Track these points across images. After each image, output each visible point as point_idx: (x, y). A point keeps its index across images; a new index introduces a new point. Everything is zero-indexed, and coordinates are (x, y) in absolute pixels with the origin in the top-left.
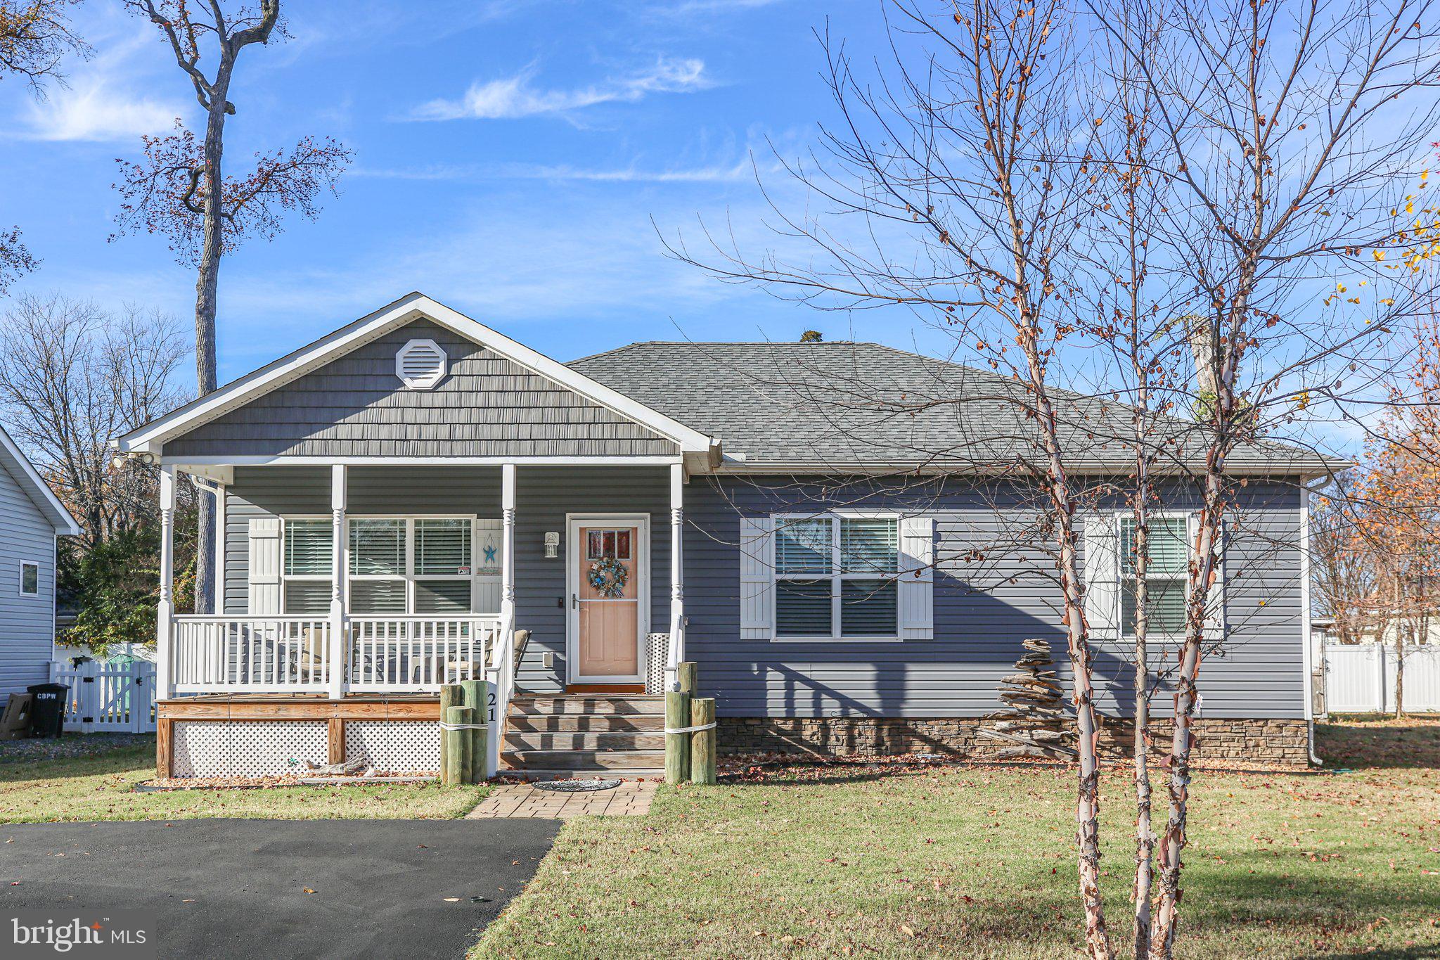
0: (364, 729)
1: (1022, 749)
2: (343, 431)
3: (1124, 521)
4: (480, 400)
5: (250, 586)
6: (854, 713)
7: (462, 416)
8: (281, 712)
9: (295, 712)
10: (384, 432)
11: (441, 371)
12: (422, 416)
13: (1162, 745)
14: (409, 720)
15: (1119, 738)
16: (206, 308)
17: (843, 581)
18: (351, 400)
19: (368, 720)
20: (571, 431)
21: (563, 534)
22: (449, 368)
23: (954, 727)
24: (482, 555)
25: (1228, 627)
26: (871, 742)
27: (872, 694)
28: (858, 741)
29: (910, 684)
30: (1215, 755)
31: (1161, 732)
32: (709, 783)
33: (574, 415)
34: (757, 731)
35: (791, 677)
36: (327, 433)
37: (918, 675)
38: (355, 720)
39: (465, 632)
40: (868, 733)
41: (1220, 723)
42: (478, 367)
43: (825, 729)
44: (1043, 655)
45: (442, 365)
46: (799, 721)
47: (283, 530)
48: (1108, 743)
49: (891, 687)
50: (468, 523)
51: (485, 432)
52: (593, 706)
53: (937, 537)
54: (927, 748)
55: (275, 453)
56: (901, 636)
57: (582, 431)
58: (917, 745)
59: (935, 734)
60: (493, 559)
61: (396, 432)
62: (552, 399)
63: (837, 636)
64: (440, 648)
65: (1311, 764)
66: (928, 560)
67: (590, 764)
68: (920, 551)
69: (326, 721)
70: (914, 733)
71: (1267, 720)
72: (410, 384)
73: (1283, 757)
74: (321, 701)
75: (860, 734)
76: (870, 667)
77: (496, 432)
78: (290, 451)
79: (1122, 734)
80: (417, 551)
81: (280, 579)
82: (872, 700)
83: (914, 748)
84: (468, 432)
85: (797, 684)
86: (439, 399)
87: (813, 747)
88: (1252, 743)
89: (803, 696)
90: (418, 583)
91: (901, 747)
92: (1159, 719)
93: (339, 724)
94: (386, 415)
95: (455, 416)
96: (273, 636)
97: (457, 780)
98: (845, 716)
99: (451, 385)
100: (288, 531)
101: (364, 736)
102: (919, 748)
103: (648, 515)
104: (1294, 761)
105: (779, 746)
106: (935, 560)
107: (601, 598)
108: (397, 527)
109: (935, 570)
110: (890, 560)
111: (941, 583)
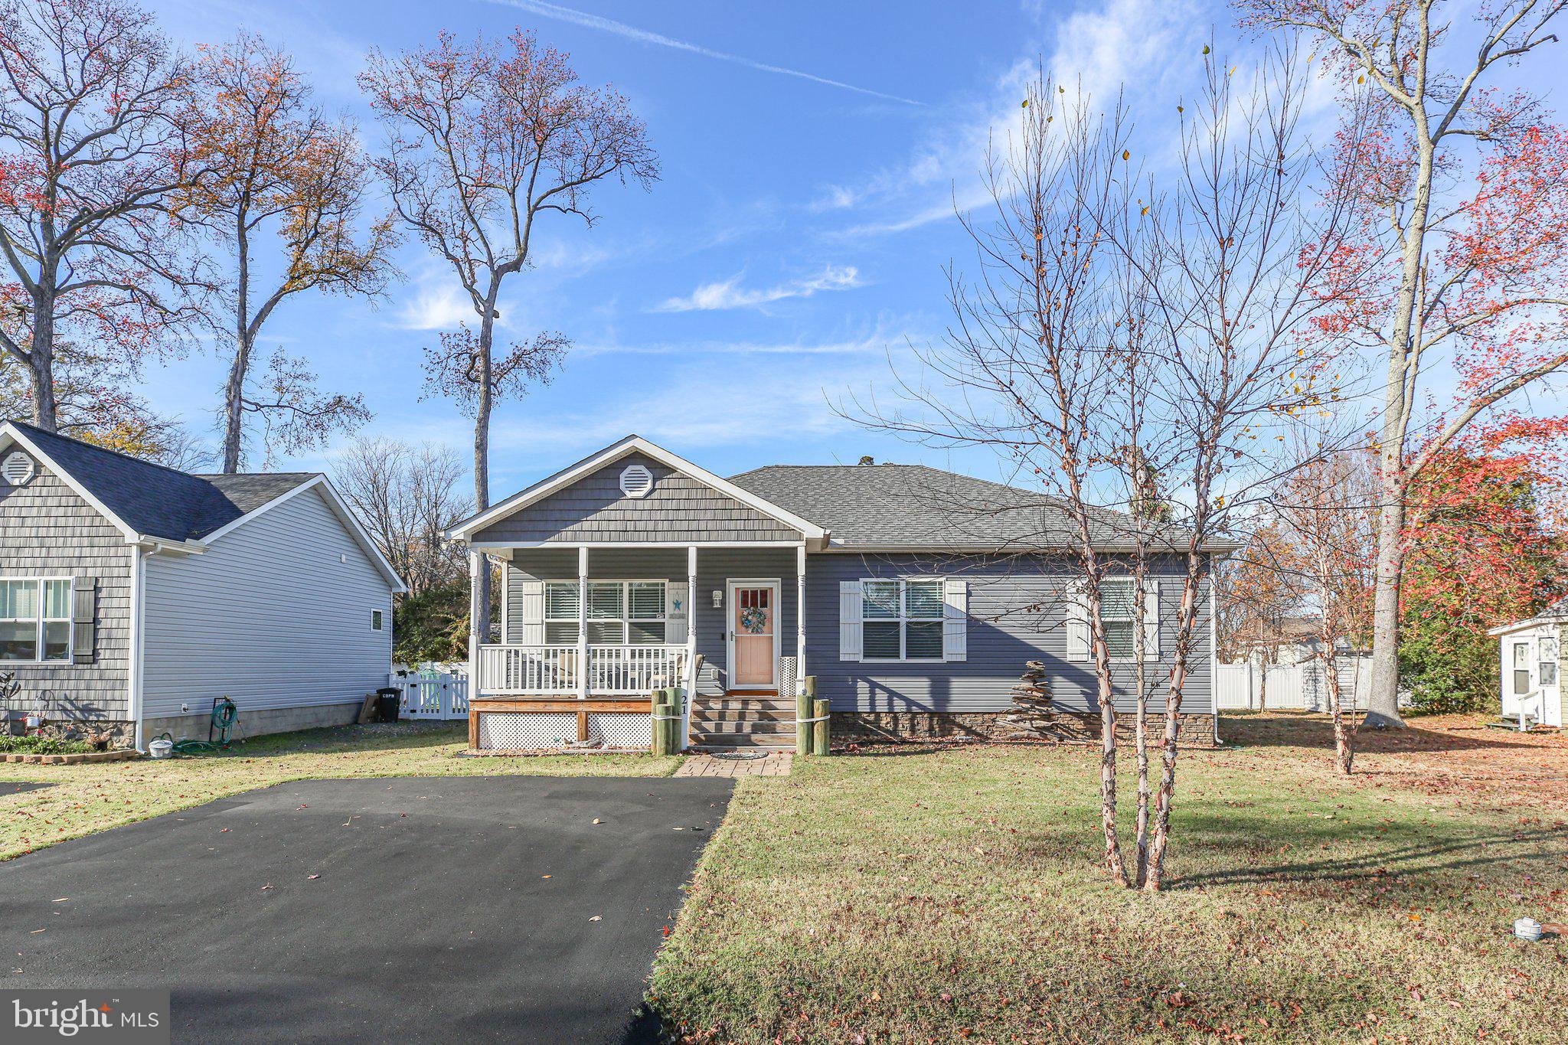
0: (600, 719)
1: (1026, 733)
2: (586, 525)
4: (674, 505)
5: (523, 626)
6: (914, 709)
7: (662, 515)
9: (556, 707)
10: (612, 526)
11: (649, 486)
12: (636, 515)
14: (628, 713)
16: (482, 444)
17: (908, 623)
18: (591, 505)
19: (602, 713)
20: (732, 525)
21: (724, 592)
22: (654, 485)
23: (980, 719)
24: (672, 606)
25: (1161, 653)
26: (926, 728)
27: (928, 697)
28: (917, 727)
29: (953, 691)
32: (825, 755)
33: (735, 514)
34: (851, 721)
35: (873, 686)
36: (577, 527)
37: (957, 685)
38: (594, 713)
39: (663, 656)
40: (923, 724)
41: (1155, 716)
42: (673, 483)
43: (896, 719)
44: (1039, 671)
45: (650, 482)
46: (878, 714)
47: (544, 589)
48: (1081, 729)
49: (940, 692)
50: (663, 585)
51: (677, 526)
52: (748, 704)
53: (969, 594)
54: (962, 733)
55: (543, 539)
56: (946, 659)
57: (740, 525)
58: (956, 730)
59: (967, 723)
60: (682, 608)
61: (620, 526)
62: (720, 504)
63: (903, 659)
64: (648, 666)
65: (1216, 744)
66: (964, 610)
67: (747, 742)
68: (960, 603)
69: (576, 713)
70: (954, 722)
71: (1186, 714)
72: (629, 495)
73: (1197, 738)
74: (572, 700)
75: (919, 723)
76: (925, 679)
77: (684, 525)
78: (552, 539)
79: (1090, 724)
80: (630, 603)
81: (542, 621)
82: (927, 701)
83: (955, 732)
84: (666, 525)
85: (878, 691)
86: (647, 504)
87: (887, 731)
89: (881, 698)
90: (631, 623)
91: (946, 732)
93: (584, 715)
94: (613, 515)
95: (658, 515)
96: (536, 658)
97: (663, 752)
98: (909, 711)
99: (655, 495)
100: (548, 590)
101: (600, 723)
102: (958, 732)
103: (783, 579)
104: (1205, 741)
105: (864, 731)
106: (968, 608)
107: (749, 633)
108: (618, 588)
109: (968, 615)
110: (938, 609)
111: (972, 623)
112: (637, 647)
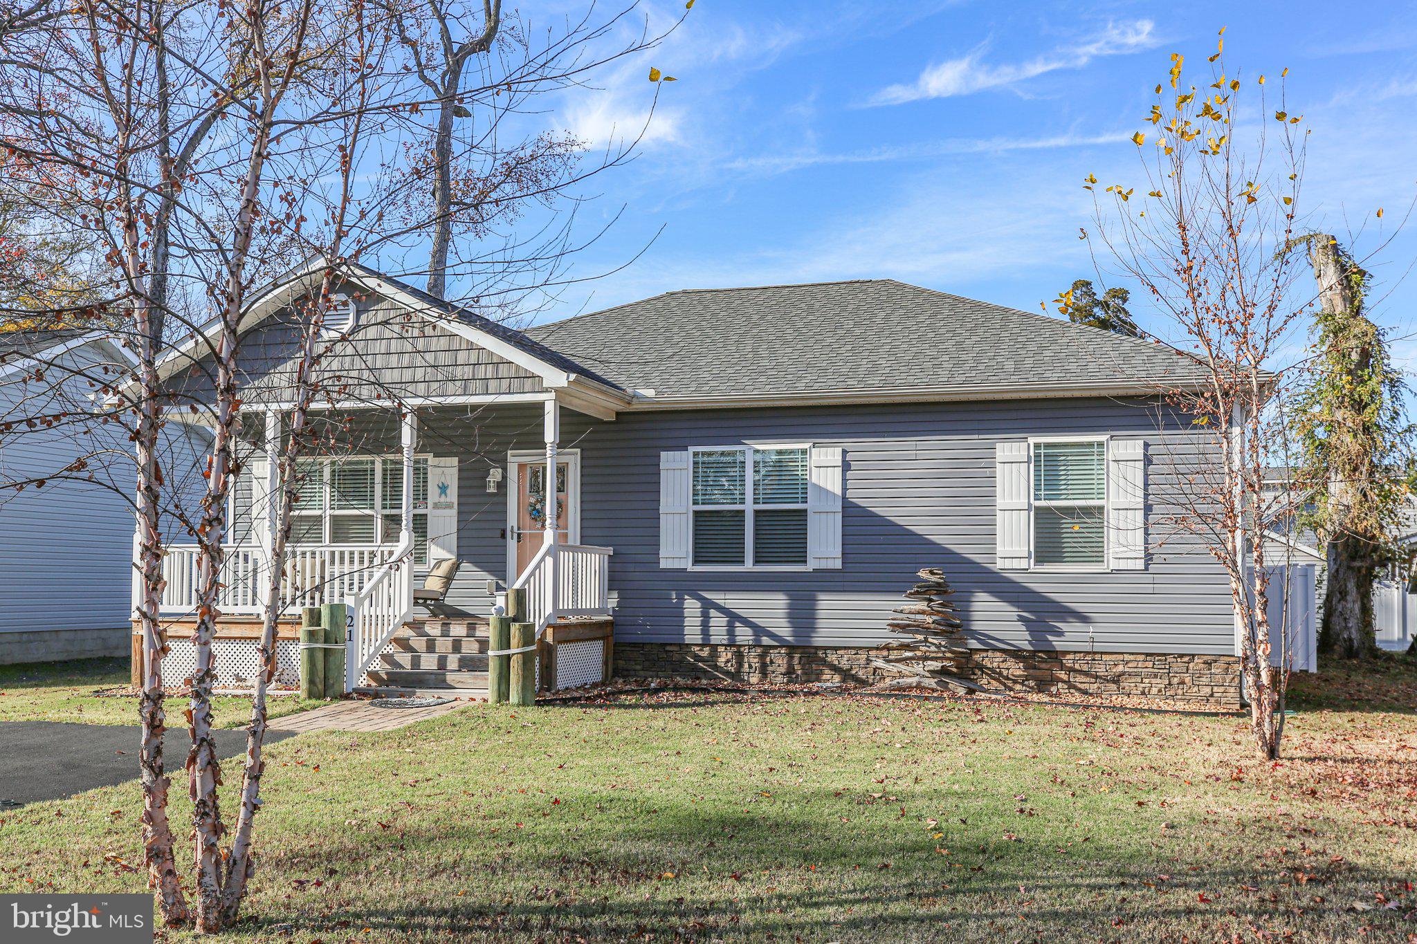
1: (914, 680)
2: (274, 380)
3: (1037, 446)
4: (382, 346)
5: (253, 520)
6: (766, 641)
7: (369, 362)
9: (237, 631)
11: (351, 321)
12: (335, 363)
13: (1077, 680)
15: (1031, 671)
17: (757, 512)
18: (280, 352)
20: (459, 372)
21: (505, 469)
22: (358, 318)
23: (863, 657)
24: (436, 491)
25: (1148, 557)
26: (783, 670)
27: (784, 622)
28: (770, 668)
29: (821, 614)
30: (1135, 692)
31: (1077, 666)
33: (463, 357)
34: (676, 657)
35: (707, 605)
36: (261, 382)
37: (828, 604)
40: (780, 661)
41: (1142, 657)
42: (381, 317)
43: (739, 656)
44: (939, 584)
45: (352, 316)
46: (714, 648)
48: (1020, 676)
49: (803, 616)
50: (426, 461)
51: (387, 376)
53: (846, 466)
54: (837, 678)
56: (811, 565)
57: (468, 372)
58: (827, 674)
59: (844, 664)
62: (442, 343)
63: (749, 566)
65: (1243, 704)
66: (838, 491)
68: (832, 481)
70: (824, 662)
71: (1193, 655)
72: (326, 335)
73: (1212, 695)
74: (253, 621)
75: (772, 662)
76: (781, 596)
77: (396, 375)
79: (1035, 668)
80: (384, 488)
82: (784, 630)
83: (824, 677)
85: (713, 612)
86: (349, 348)
87: (727, 673)
88: (1175, 681)
89: (718, 623)
90: (386, 517)
91: (812, 675)
92: (1075, 652)
95: (364, 362)
98: (757, 644)
99: (359, 334)
100: (282, 472)
102: (828, 677)
103: (578, 450)
104: (1224, 701)
105: (696, 673)
106: (844, 489)
107: (538, 529)
108: (369, 466)
109: (844, 498)
110: (800, 489)
111: (850, 512)
112: (338, 548)
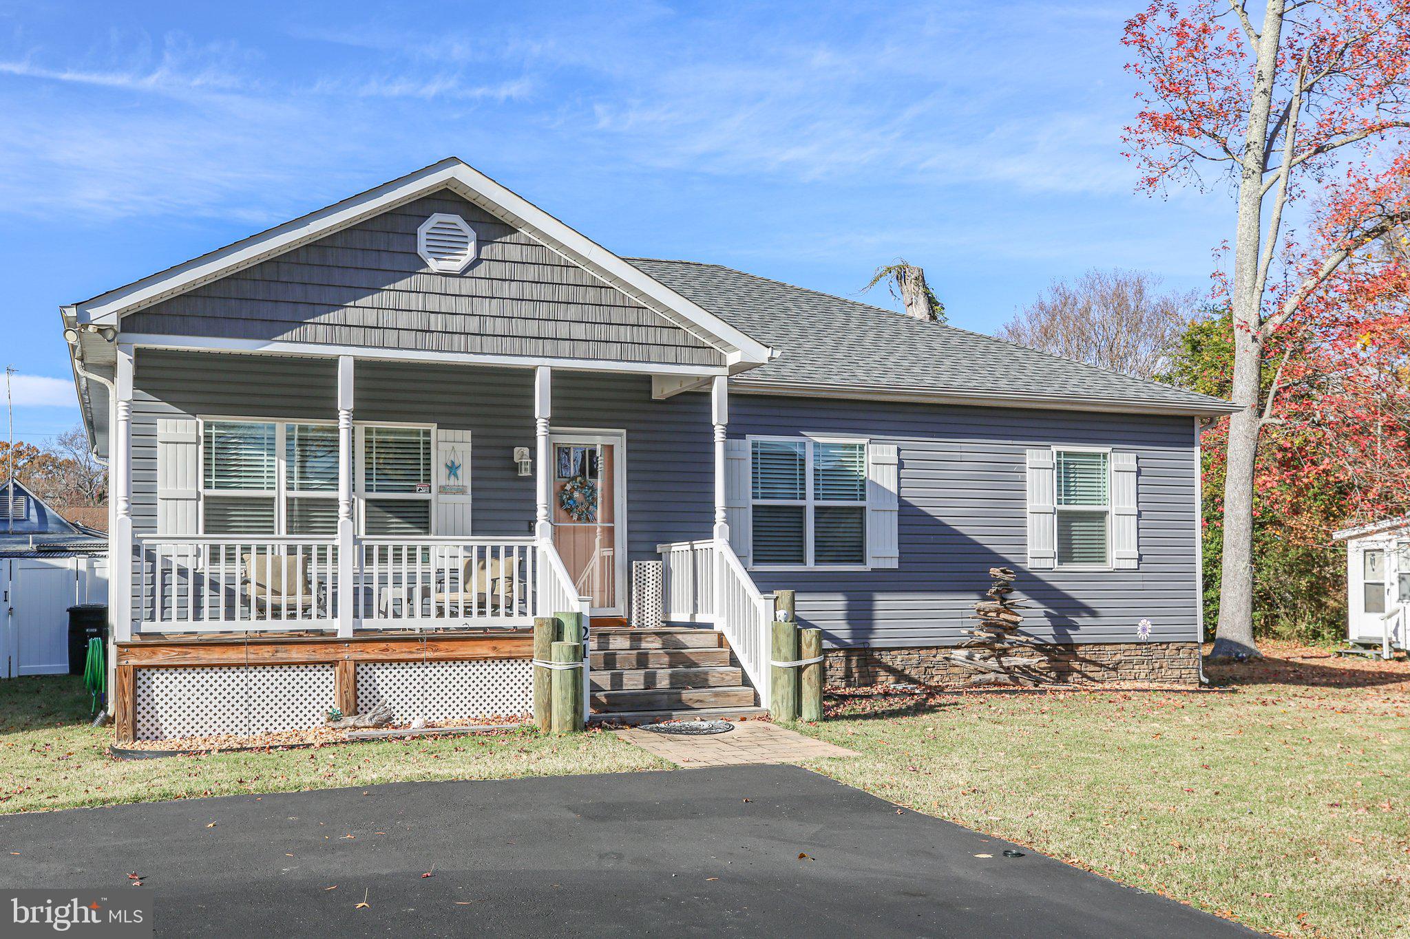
0: (378, 673)
1: (990, 677)
2: (352, 315)
3: (1059, 454)
4: (513, 290)
5: (159, 501)
6: (827, 644)
7: (492, 307)
8: (279, 655)
9: (296, 654)
10: (403, 320)
11: (470, 252)
12: (448, 304)
13: (1088, 669)
14: (439, 660)
15: (1054, 663)
17: (816, 508)
18: (362, 279)
19: (383, 662)
20: (613, 333)
21: (533, 448)
22: (479, 251)
23: (915, 656)
24: (443, 471)
25: (1140, 559)
26: (841, 674)
27: (843, 624)
28: (829, 673)
29: (878, 614)
30: (1130, 677)
31: (1088, 657)
33: (616, 316)
36: (333, 317)
37: (885, 604)
38: (367, 662)
39: (426, 560)
40: (838, 665)
41: (1133, 647)
42: (514, 253)
44: (1009, 583)
45: (471, 246)
47: (201, 434)
48: (1045, 668)
49: (861, 618)
50: (427, 433)
51: (519, 327)
52: (640, 640)
53: (901, 465)
54: (891, 679)
55: (269, 336)
56: (871, 564)
57: (626, 334)
58: (882, 675)
59: (898, 664)
60: (456, 476)
61: (416, 321)
62: (591, 295)
63: (810, 565)
64: (426, 576)
65: (1201, 684)
66: (894, 489)
67: (679, 704)
68: (886, 479)
69: (333, 664)
70: (879, 664)
71: (1169, 643)
72: (434, 265)
73: (1180, 678)
74: (327, 639)
75: (831, 666)
76: (840, 597)
77: (532, 328)
78: (287, 336)
79: (1056, 660)
80: (368, 464)
81: (198, 493)
82: (842, 631)
83: (880, 679)
84: (500, 326)
86: (467, 286)
88: (1157, 665)
90: (367, 501)
91: (869, 678)
92: (1086, 644)
93: (351, 667)
94: (404, 301)
95: (486, 307)
96: (189, 564)
97: (569, 726)
99: (480, 270)
100: (208, 437)
101: (378, 681)
102: (884, 678)
103: (624, 431)
104: (1188, 681)
106: (899, 488)
107: (574, 522)
109: (899, 496)
110: (860, 487)
111: (905, 511)
